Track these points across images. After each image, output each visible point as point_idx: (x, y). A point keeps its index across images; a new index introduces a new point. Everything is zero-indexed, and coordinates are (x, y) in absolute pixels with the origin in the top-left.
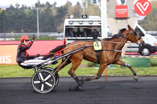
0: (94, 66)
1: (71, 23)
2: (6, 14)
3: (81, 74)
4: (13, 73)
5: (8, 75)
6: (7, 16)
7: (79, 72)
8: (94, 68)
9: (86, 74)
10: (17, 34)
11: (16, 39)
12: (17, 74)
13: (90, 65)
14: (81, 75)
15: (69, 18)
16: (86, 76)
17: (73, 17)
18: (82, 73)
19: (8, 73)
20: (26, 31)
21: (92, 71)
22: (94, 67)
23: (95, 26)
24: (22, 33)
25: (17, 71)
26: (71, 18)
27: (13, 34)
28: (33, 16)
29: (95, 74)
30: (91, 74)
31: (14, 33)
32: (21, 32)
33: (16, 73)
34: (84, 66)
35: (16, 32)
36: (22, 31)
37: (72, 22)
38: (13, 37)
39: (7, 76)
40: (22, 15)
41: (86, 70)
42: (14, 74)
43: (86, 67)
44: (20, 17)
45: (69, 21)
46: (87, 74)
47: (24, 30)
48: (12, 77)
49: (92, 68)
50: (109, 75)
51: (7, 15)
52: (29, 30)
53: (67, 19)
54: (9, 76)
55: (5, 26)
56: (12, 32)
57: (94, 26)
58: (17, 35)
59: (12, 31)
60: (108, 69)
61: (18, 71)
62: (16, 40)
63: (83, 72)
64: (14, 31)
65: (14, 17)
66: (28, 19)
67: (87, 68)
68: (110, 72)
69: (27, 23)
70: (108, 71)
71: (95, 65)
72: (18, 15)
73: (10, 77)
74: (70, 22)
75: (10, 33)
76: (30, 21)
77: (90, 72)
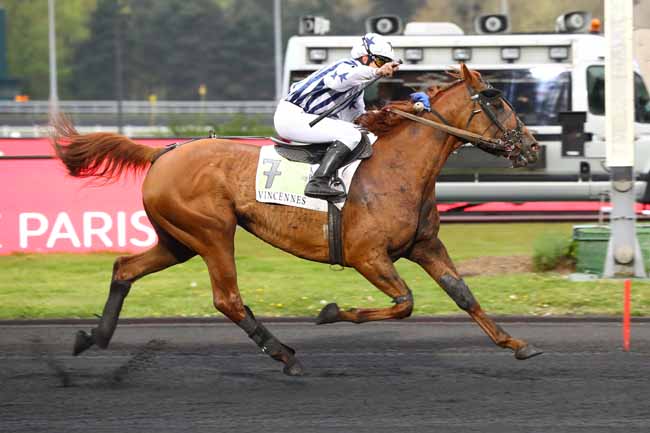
0: (565, 267)
1: (316, 55)
2: (123, 6)
3: (502, 305)
4: (171, 296)
5: (143, 305)
6: (129, 16)
7: (493, 294)
8: (565, 277)
9: (526, 306)
10: (177, 106)
11: (178, 129)
12: (189, 299)
13: (544, 260)
14: (501, 312)
15: (311, 33)
16: (525, 315)
17: (331, 26)
18: (507, 302)
19: (144, 296)
20: (218, 94)
21: (557, 293)
22: (567, 271)
23: (435, 75)
24: (202, 104)
25: (189, 288)
26: (319, 35)
27: (155, 105)
28: (257, 19)
29: (571, 308)
30: (549, 304)
31: (159, 99)
32: (197, 97)
33: (185, 296)
34: (516, 267)
35: (170, 98)
36: (203, 91)
37: (324, 52)
38: (159, 122)
39: (143, 309)
40: (199, 16)
41: (525, 287)
42: (175, 299)
43: (524, 271)
44: (191, 24)
45: (310, 49)
46: (532, 304)
47: (209, 88)
48: (167, 316)
49: (553, 276)
50: (641, 311)
51: (126, 10)
52: (234, 88)
53: (300, 35)
54: (150, 310)
55: (120, 67)
56: (153, 98)
57: (430, 74)
58: (177, 111)
59: (150, 93)
60: (635, 280)
61: (194, 284)
62: (177, 133)
63: (513, 297)
64: (163, 92)
65: (161, 22)
66: (233, 34)
67: (531, 278)
68: (644, 299)
69: (225, 54)
70: (635, 291)
71: (569, 262)
72: (183, 12)
73: (157, 314)
74: (314, 52)
75: (141, 98)
76: (240, 42)
77: (544, 296)
